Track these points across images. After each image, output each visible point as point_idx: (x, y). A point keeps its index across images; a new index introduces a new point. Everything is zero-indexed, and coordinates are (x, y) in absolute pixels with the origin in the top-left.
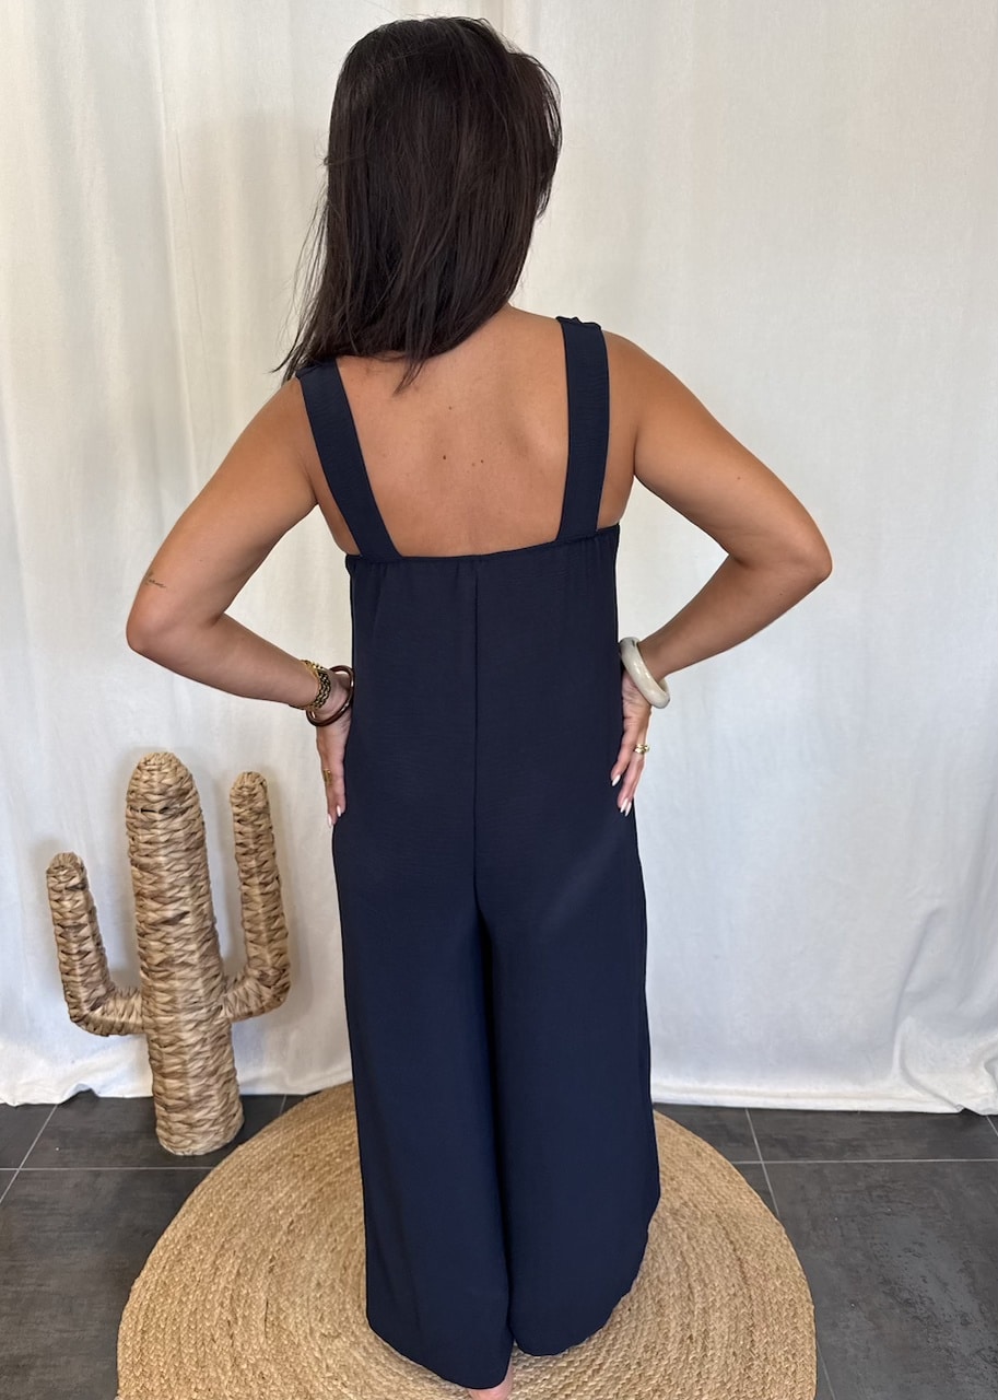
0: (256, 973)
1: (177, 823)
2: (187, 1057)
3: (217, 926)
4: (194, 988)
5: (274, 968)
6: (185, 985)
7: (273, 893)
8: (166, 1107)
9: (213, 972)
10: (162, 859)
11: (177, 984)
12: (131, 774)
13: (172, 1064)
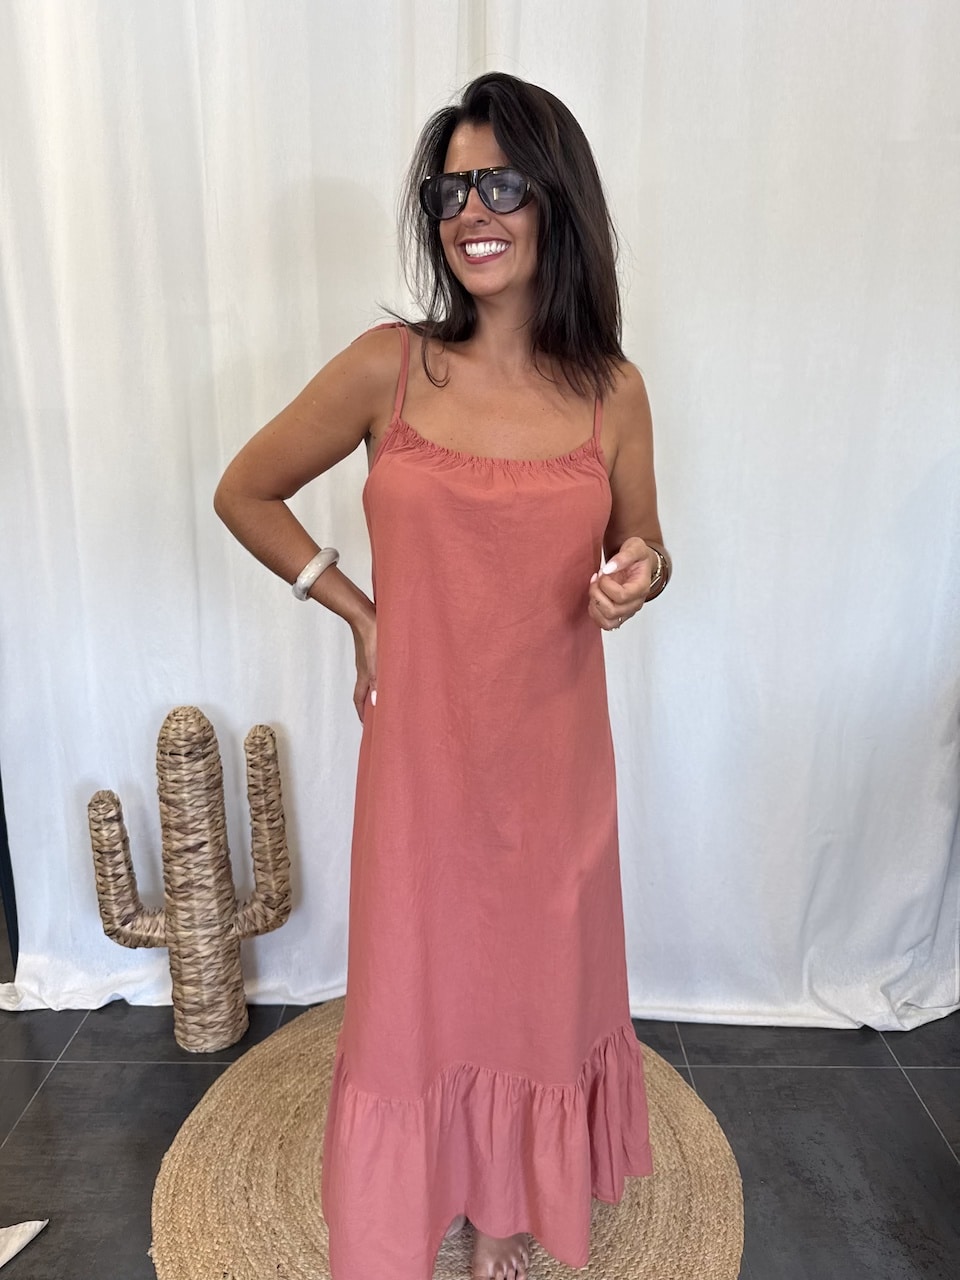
0: (263, 897)
1: (199, 765)
2: (202, 967)
3: (230, 856)
4: (209, 907)
5: (277, 892)
6: (202, 905)
7: (278, 828)
8: (183, 1010)
9: (226, 895)
10: (185, 796)
11: (195, 903)
12: (162, 724)
13: (189, 973)
